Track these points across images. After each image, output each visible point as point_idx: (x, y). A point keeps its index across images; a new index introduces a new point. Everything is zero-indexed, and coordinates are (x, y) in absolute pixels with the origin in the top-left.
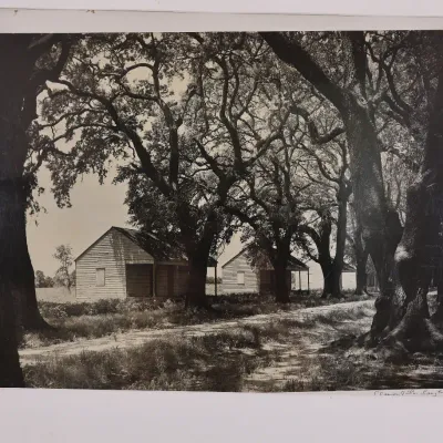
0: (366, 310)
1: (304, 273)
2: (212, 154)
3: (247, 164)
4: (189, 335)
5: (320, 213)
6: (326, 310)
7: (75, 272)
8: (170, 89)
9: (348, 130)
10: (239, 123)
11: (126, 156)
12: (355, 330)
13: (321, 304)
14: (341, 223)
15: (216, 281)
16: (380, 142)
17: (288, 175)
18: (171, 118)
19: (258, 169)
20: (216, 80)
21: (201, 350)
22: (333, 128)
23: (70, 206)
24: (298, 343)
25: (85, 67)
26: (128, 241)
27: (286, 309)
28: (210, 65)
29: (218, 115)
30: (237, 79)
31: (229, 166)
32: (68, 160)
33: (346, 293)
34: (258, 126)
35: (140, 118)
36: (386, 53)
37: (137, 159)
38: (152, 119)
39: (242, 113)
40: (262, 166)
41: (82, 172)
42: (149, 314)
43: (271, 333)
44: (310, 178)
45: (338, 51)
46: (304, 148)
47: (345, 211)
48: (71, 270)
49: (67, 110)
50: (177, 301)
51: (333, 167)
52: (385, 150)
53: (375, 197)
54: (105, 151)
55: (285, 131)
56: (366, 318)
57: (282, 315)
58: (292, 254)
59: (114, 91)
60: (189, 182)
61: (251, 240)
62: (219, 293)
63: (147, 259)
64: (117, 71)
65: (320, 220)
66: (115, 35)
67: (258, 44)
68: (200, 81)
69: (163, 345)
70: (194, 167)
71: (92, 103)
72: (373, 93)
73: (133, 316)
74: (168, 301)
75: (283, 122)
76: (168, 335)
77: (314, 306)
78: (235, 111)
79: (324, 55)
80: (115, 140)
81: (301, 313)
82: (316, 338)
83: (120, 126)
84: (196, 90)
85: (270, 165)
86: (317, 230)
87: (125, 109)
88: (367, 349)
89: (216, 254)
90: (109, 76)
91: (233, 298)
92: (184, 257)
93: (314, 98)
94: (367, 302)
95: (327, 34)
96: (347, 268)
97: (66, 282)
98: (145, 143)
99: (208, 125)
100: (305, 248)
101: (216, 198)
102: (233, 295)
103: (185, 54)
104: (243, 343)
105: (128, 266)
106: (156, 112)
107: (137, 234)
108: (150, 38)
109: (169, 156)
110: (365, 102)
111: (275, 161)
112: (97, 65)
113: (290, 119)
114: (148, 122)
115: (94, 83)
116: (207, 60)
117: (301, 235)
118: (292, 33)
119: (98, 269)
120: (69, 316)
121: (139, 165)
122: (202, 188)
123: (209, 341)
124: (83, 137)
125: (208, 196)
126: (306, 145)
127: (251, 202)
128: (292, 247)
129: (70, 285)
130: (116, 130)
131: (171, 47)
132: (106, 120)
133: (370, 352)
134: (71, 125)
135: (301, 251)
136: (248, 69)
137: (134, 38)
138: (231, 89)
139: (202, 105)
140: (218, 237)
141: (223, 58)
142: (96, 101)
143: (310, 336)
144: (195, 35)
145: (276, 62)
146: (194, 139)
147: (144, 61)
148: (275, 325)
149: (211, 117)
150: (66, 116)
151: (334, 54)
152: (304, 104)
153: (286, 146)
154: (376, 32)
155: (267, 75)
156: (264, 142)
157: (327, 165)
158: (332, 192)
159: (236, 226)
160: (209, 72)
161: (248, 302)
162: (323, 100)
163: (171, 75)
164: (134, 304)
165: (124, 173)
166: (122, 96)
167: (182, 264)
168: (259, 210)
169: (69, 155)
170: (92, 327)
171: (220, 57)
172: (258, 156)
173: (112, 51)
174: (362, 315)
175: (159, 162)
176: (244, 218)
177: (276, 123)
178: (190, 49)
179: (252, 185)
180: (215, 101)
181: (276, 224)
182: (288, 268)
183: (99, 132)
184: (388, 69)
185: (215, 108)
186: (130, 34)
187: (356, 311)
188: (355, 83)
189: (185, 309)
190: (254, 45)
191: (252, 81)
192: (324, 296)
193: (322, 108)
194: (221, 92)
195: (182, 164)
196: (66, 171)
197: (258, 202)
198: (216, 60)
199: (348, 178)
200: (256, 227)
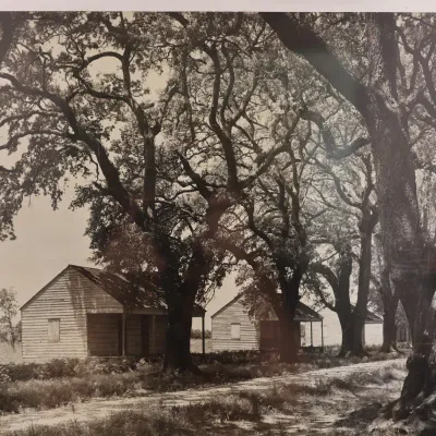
0: (395, 372)
1: (316, 325)
2: (199, 171)
3: (243, 184)
4: (169, 404)
5: (338, 248)
6: (344, 371)
7: (20, 324)
8: (144, 86)
9: (374, 140)
10: (234, 130)
11: (87, 172)
12: (381, 397)
13: (339, 365)
14: (365, 261)
15: (204, 336)
16: (415, 156)
17: (296, 199)
18: (145, 124)
19: (258, 190)
20: (204, 75)
21: (184, 423)
22: (355, 138)
23: (14, 238)
24: (309, 414)
25: (34, 56)
26: (90, 283)
27: (294, 371)
28: (196, 55)
29: (207, 120)
30: (232, 74)
31: (222, 186)
32: (12, 178)
33: (370, 349)
34: (257, 136)
35: (105, 123)
36: (423, 41)
37: (102, 176)
38: (121, 125)
39: (237, 118)
40: (263, 187)
41: (29, 193)
42: (117, 378)
43: (275, 402)
44: (325, 203)
45: (361, 38)
46: (317, 162)
47: (371, 245)
48: (15, 321)
49: (9, 112)
50: (154, 361)
51: (355, 188)
52: (420, 167)
53: (407, 227)
54: (60, 167)
55: (294, 141)
56: (395, 382)
57: (288, 379)
58: (302, 300)
59: (71, 88)
60: (169, 208)
61: (249, 282)
62: (207, 351)
63: (115, 307)
64: (75, 62)
65: (337, 256)
66: (73, 15)
67: (258, 28)
68: (183, 75)
69: (135, 418)
70: (176, 187)
71: (42, 104)
72: (407, 93)
73: (97, 381)
74: (142, 361)
75: (291, 130)
76: (141, 405)
77: (328, 366)
78: (229, 114)
79: (344, 43)
80: (73, 152)
81: (312, 377)
82: (330, 408)
83: (80, 134)
84: (178, 87)
85: (273, 185)
86: (333, 269)
87: (86, 112)
88: (396, 421)
89: (204, 300)
90: (65, 67)
91: (225, 357)
92: (163, 304)
93: (330, 100)
94: (397, 361)
95: (348, 16)
96: (371, 319)
97: (9, 337)
98: (112, 157)
99: (193, 133)
100: (319, 293)
101: (204, 228)
102: (226, 353)
103: (163, 40)
104: (238, 414)
105: (89, 316)
106: (126, 116)
107: (102, 275)
108: (119, 19)
109: (143, 173)
110: (396, 105)
111: (280, 181)
112: (49, 54)
113: (299, 126)
114: (115, 129)
115: (45, 78)
116: (193, 49)
117: (313, 276)
118: (302, 14)
119: (51, 320)
120: (13, 381)
121: (104, 184)
122: (186, 215)
123: (195, 412)
124: (30, 148)
125: (194, 225)
126: (320, 160)
127: (249, 233)
128: (301, 291)
129: (14, 340)
130: (73, 138)
131: (145, 31)
132: (61, 126)
133: (399, 425)
134: (15, 132)
135: (313, 296)
136: (247, 61)
137: (97, 18)
138: (224, 86)
139: (186, 107)
140: (206, 279)
141: (214, 46)
142: (47, 101)
143: (324, 405)
144: (177, 16)
145: (283, 52)
146: (176, 152)
147: (110, 49)
148: (279, 392)
149: (197, 123)
150: (8, 120)
151: (357, 43)
152: (319, 107)
153: (294, 161)
154: (410, 15)
155: (270, 69)
156: (266, 155)
157: (347, 185)
158: (353, 220)
159: (230, 265)
160: (195, 64)
161: (244, 362)
162: (341, 101)
163: (146, 67)
164: (97, 364)
165: (85, 194)
166: (82, 94)
167: (161, 313)
168: (259, 244)
169: (13, 171)
170: (42, 395)
171: (209, 44)
172: (258, 174)
173: (69, 35)
174: (389, 378)
175: (129, 182)
176: (240, 254)
177: (282, 131)
178: (170, 34)
179: (250, 211)
180: (203, 101)
181: (281, 262)
182: (296, 318)
183: (53, 142)
184: (425, 62)
185: (203, 111)
186: (93, 13)
187: (382, 374)
188: (384, 80)
189: (164, 371)
190: (254, 30)
191: (251, 76)
192: (342, 354)
193: (341, 111)
194: (210, 90)
195: (160, 184)
196: (9, 192)
197: (258, 233)
198: (204, 48)
199: (374, 203)
200: (255, 266)
